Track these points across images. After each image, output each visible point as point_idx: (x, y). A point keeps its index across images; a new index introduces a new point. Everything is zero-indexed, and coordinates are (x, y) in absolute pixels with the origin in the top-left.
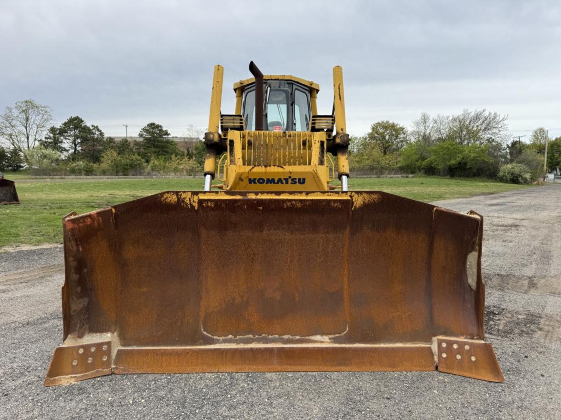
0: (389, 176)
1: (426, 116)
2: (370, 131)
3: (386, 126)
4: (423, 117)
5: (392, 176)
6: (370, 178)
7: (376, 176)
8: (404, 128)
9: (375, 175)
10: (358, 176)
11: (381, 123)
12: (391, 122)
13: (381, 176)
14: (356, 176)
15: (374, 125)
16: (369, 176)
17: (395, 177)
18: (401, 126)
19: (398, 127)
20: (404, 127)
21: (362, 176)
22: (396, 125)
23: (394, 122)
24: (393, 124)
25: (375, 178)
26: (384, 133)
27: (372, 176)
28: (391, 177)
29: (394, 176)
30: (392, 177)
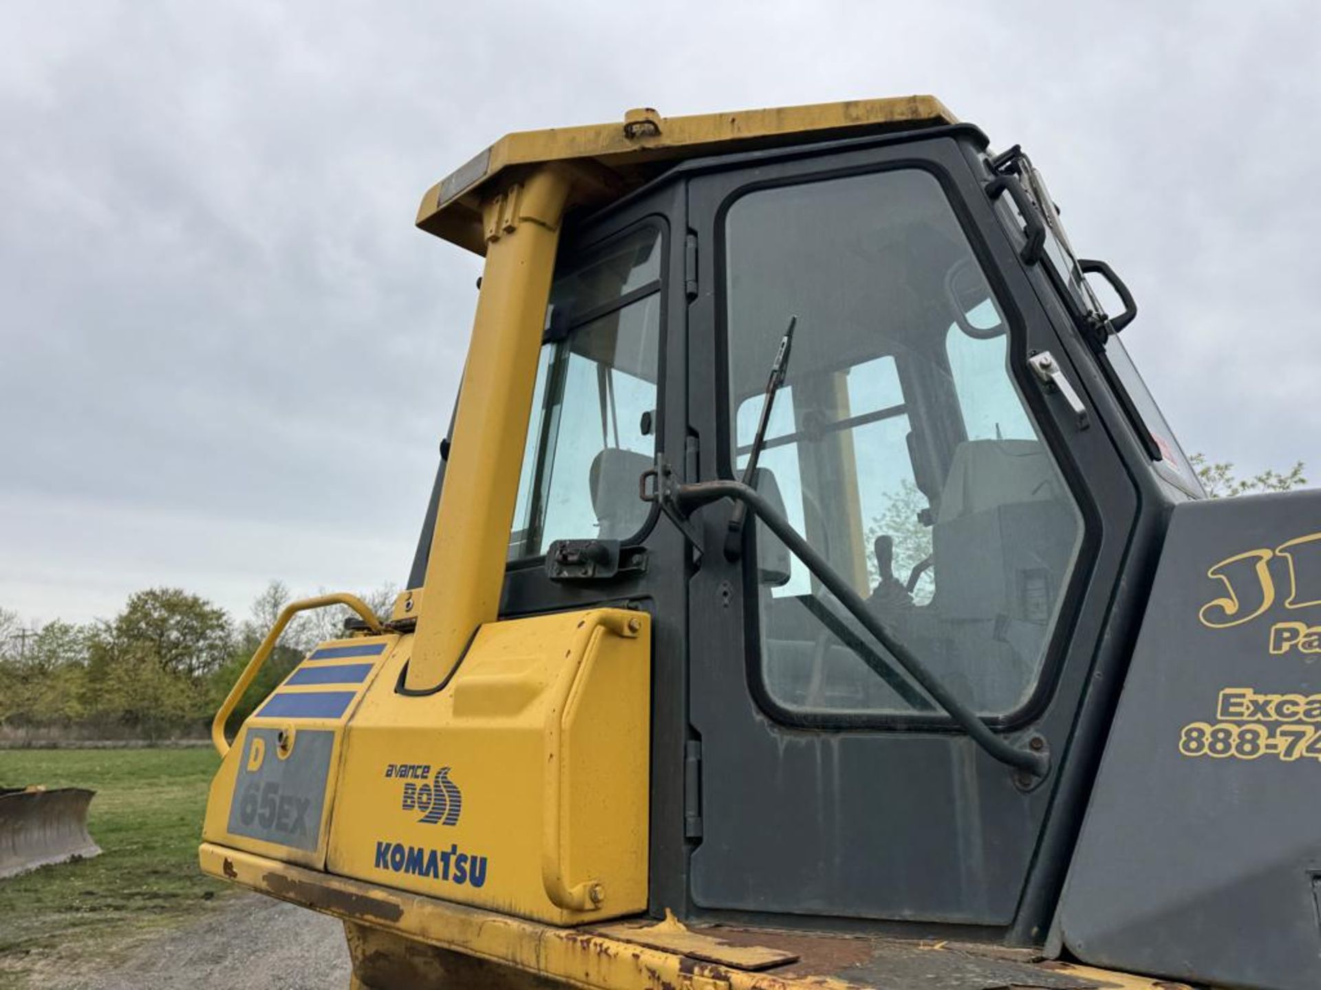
0: (184, 742)
1: (280, 590)
2: (125, 611)
3: (175, 604)
4: (272, 592)
5: (193, 742)
6: (124, 747)
7: (146, 742)
8: (224, 614)
9: (138, 738)
10: (88, 743)
11: (158, 592)
12: (189, 593)
13: (159, 742)
14: (78, 743)
15: (139, 598)
16: (122, 743)
17: (202, 746)
18: (216, 608)
19: (207, 608)
20: (223, 611)
21: (100, 744)
22: (205, 604)
23: (199, 595)
24: (196, 600)
25: (143, 747)
26: (164, 620)
27: (133, 743)
28: (188, 747)
29: (200, 742)
30: (193, 746)
